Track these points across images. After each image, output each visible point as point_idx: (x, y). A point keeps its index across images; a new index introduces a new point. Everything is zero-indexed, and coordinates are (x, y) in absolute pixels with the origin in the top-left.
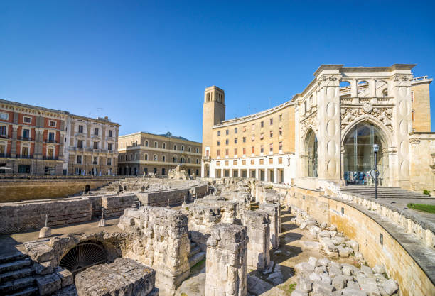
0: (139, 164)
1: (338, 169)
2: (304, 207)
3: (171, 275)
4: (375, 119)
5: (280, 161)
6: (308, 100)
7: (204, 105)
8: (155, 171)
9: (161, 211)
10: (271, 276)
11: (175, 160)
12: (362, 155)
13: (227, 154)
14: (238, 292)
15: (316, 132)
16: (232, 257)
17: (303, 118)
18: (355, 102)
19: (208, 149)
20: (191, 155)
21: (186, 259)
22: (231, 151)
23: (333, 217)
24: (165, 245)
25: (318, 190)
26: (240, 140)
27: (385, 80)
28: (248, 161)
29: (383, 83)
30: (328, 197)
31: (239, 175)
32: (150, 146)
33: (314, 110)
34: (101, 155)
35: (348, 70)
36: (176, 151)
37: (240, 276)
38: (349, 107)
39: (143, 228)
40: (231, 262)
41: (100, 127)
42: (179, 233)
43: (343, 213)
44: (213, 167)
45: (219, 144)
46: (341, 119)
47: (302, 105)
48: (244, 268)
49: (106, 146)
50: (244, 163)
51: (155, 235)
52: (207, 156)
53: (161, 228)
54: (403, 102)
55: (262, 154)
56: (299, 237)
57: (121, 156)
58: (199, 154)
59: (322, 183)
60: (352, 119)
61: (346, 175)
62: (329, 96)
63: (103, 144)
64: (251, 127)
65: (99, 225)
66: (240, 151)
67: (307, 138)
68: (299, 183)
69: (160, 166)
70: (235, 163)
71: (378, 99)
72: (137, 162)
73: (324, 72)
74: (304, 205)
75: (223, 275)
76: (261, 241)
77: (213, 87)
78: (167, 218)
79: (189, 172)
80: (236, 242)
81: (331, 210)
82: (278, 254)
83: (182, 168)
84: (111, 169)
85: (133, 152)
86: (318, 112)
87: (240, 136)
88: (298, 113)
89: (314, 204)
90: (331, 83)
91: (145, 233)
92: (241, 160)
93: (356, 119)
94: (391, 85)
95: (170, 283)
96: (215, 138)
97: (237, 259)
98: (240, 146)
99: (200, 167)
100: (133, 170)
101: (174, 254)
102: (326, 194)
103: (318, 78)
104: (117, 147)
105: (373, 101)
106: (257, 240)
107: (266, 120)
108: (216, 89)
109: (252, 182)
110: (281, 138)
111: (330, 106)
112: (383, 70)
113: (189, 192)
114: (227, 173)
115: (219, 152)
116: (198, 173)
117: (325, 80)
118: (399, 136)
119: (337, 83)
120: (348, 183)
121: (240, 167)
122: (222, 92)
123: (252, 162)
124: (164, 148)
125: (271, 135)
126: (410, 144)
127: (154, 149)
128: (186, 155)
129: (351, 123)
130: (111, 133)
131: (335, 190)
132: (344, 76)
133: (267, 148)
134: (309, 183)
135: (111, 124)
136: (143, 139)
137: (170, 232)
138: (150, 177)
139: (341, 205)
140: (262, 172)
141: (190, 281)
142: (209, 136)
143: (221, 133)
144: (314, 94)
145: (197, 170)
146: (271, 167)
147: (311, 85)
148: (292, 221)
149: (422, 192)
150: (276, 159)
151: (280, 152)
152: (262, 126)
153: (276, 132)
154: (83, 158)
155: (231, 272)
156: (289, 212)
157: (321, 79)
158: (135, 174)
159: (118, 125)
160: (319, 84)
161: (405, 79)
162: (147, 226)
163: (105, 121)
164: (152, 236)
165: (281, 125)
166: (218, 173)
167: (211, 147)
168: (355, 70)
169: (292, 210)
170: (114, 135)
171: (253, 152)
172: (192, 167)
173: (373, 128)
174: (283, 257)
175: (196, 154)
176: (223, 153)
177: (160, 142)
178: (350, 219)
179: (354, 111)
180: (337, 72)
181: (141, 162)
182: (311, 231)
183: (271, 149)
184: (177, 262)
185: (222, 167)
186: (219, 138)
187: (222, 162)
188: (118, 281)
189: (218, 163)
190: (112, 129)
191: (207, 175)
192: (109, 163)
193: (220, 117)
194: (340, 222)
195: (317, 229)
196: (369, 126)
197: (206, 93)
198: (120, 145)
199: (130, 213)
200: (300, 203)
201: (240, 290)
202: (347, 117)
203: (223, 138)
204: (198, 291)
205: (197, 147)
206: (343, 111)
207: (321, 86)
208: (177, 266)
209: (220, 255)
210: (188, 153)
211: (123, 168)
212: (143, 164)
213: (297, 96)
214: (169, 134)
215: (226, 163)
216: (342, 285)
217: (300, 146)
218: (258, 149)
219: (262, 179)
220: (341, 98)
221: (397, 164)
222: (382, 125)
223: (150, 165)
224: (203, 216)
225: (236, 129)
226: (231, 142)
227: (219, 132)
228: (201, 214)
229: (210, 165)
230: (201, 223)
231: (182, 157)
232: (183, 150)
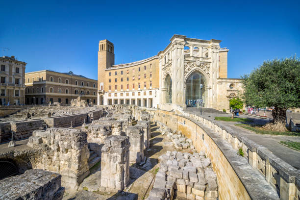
0: (45, 96)
1: (182, 98)
2: (164, 122)
3: (75, 176)
4: (201, 70)
5: (151, 93)
6: (167, 55)
7: (99, 53)
8: (60, 101)
9: (65, 131)
10: (144, 166)
11: (76, 92)
12: (195, 90)
13: (116, 88)
14: (123, 179)
15: (171, 75)
16: (119, 157)
17: (164, 67)
18: (192, 59)
19: (102, 84)
20: (89, 89)
21: (86, 163)
22: (119, 86)
23: (180, 126)
24: (70, 155)
25: (172, 111)
26: (125, 79)
27: (207, 48)
28: (130, 93)
29: (206, 50)
30: (177, 115)
31: (125, 103)
32: (55, 82)
33: (170, 62)
34: (8, 88)
35: (189, 40)
36: (77, 86)
37: (125, 169)
38: (189, 62)
39: (50, 144)
40: (119, 160)
41: (7, 64)
42: (80, 145)
43: (185, 123)
44: (106, 97)
45: (110, 81)
46: (184, 69)
47: (164, 59)
48: (127, 163)
49: (13, 81)
50: (127, 94)
51: (61, 149)
52: (102, 89)
53: (66, 143)
54: (215, 61)
55: (139, 89)
56: (161, 140)
57: (28, 89)
58: (95, 88)
59: (174, 107)
61: (186, 102)
62: (178, 54)
63: (10, 79)
64: (132, 70)
65: (9, 146)
66: (125, 87)
67: (166, 80)
68: (162, 107)
69: (64, 97)
70: (122, 94)
71: (203, 58)
72: (44, 94)
73: (176, 39)
74: (164, 120)
75: (113, 170)
76: (139, 145)
77: (105, 41)
78: (70, 136)
79: (88, 101)
80: (122, 147)
81: (178, 122)
82: (149, 152)
83: (82, 98)
84: (19, 99)
85: (39, 85)
86: (172, 64)
87: (124, 76)
88: (161, 63)
89: (170, 119)
90: (180, 47)
91: (52, 148)
92: (126, 92)
93: (192, 69)
94: (210, 50)
95: (75, 182)
96: (107, 77)
97: (122, 158)
98: (125, 83)
99: (97, 98)
100: (39, 99)
101: (77, 161)
102: (176, 113)
103: (173, 42)
104: (24, 81)
105: (201, 60)
106: (136, 145)
107: (142, 66)
108: (108, 42)
109: (133, 107)
110: (151, 79)
111: (179, 61)
112: (206, 42)
113: (88, 116)
114: (116, 101)
115: (110, 87)
116: (95, 102)
117: (176, 44)
118: (213, 80)
119: (183, 47)
120: (188, 106)
121: (125, 97)
122: (112, 44)
123: (133, 94)
124: (67, 83)
125: (145, 77)
126: (218, 85)
127: (58, 84)
128: (84, 89)
129: (189, 71)
130: (17, 70)
131: (180, 110)
132: (186, 43)
133: (142, 85)
134: (167, 107)
135: (18, 63)
136: (48, 76)
137: (73, 145)
138: (55, 105)
139: (184, 119)
140: (139, 100)
141: (90, 178)
142: (103, 75)
143: (112, 74)
144: (170, 52)
145: (94, 100)
146: (145, 97)
147: (169, 46)
148: (157, 131)
149: (222, 111)
150: (148, 92)
151: (151, 88)
152: (139, 71)
153: (148, 75)
155: (119, 167)
156: (156, 125)
157: (174, 43)
158: (42, 103)
159: (24, 64)
160: (173, 46)
161: (216, 48)
162: (53, 143)
163: (12, 59)
164: (58, 150)
165: (151, 70)
166: (110, 101)
167: (104, 84)
168: (192, 40)
169: (157, 124)
170: (21, 71)
171: (134, 87)
172: (90, 98)
173: (200, 75)
174: (152, 153)
175: (93, 88)
176: (113, 88)
177: (64, 78)
178: (188, 127)
179: (191, 64)
180: (183, 40)
181: (47, 93)
182: (168, 135)
183: (145, 86)
184: (79, 166)
185: (113, 97)
186: (110, 77)
187: (113, 94)
188: (29, 187)
189: (110, 95)
190: (20, 68)
191: (102, 103)
192: (17, 95)
193: (110, 62)
194: (183, 129)
195: (171, 134)
196: (199, 74)
197: (100, 44)
198: (26, 80)
199: (38, 134)
200: (162, 119)
201: (125, 178)
202: (187, 68)
203: (113, 77)
204: (96, 184)
205: (94, 83)
206: (186, 64)
207: (174, 48)
208: (79, 169)
209: (111, 157)
210: (86, 87)
211: (30, 99)
212: (49, 96)
213: (160, 53)
214: (71, 72)
215: (116, 95)
216: (184, 165)
217: (162, 84)
218: (137, 85)
219: (140, 105)
220: (185, 56)
221: (211, 96)
222: (205, 73)
223: (55, 96)
224: (99, 132)
225: (122, 72)
226: (119, 80)
227: (110, 73)
228: (97, 130)
229: (104, 96)
230: (97, 137)
231: (82, 90)
232: (82, 85)
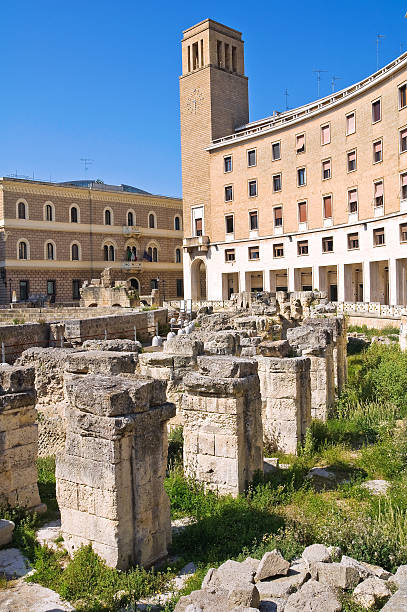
0: (3, 273)
7: (182, 82)
11: (108, 253)
13: (254, 225)
19: (199, 214)
20: (158, 239)
22: (266, 215)
26: (289, 180)
28: (315, 242)
31: (291, 284)
32: (33, 218)
36: (112, 229)
44: (216, 267)
45: (229, 195)
50: (302, 249)
52: (198, 234)
55: (353, 218)
58: (174, 233)
64: (318, 130)
66: (291, 214)
69: (64, 272)
70: (278, 250)
77: (207, 24)
92: (295, 240)
96: (218, 179)
98: (290, 196)
107: (361, 108)
108: (214, 27)
110: (405, 160)
115: (230, 220)
121: (291, 261)
124: (74, 220)
125: (377, 156)
127: (43, 225)
128: (140, 239)
133: (365, 195)
136: (10, 198)
142: (202, 176)
143: (234, 163)
150: (392, 229)
165: (404, 117)
166: (230, 282)
167: (208, 209)
171: (328, 212)
176: (243, 222)
177: (63, 202)
181: (8, 263)
183: (379, 201)
185: (243, 265)
186: (227, 180)
187: (242, 252)
189: (230, 256)
191: (201, 292)
193: (231, 118)
197: (185, 45)
203: (239, 179)
205: (172, 215)
210: (147, 231)
212: (17, 271)
215: (254, 254)
223: (36, 273)
225: (276, 146)
226: (265, 187)
227: (227, 160)
229: (208, 263)
231: (131, 243)
232: (131, 223)
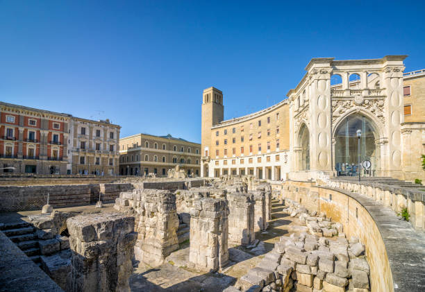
0: (140, 165)
1: (329, 159)
2: (297, 200)
3: (160, 246)
4: (364, 110)
5: (278, 158)
6: (301, 95)
7: (203, 106)
8: (156, 171)
10: (253, 249)
11: (175, 161)
12: (353, 148)
13: (226, 153)
14: (218, 256)
15: (308, 126)
16: (213, 224)
17: (297, 113)
18: (346, 94)
19: (207, 149)
20: (191, 156)
21: (175, 233)
22: (230, 151)
23: (323, 205)
24: (155, 220)
25: (310, 181)
26: (238, 140)
27: (377, 72)
28: (246, 160)
29: (376, 76)
30: (319, 187)
31: (238, 173)
32: (150, 147)
33: (306, 104)
34: (103, 156)
35: (339, 63)
36: (176, 152)
37: (220, 242)
38: (341, 99)
39: (136, 207)
40: (212, 228)
41: (101, 129)
42: (167, 208)
43: (331, 199)
44: (212, 166)
45: (217, 143)
46: (332, 112)
47: (296, 100)
49: (108, 147)
50: (242, 162)
51: (147, 212)
52: (207, 155)
53: (152, 205)
54: (395, 94)
55: (260, 153)
56: (288, 222)
57: (123, 158)
58: (198, 155)
59: (314, 174)
60: (343, 111)
62: (320, 89)
63: (105, 145)
64: (248, 125)
65: (97, 206)
66: (238, 151)
67: (301, 133)
68: (292, 177)
69: (160, 166)
70: (234, 162)
71: (370, 91)
72: (138, 162)
73: (315, 65)
74: (297, 196)
75: (204, 241)
76: (246, 218)
77: (212, 88)
78: (156, 196)
79: (189, 173)
80: (216, 210)
81: (321, 198)
82: (264, 235)
83: (180, 168)
84: (113, 169)
85: (133, 153)
86: (310, 106)
87: (238, 136)
88: (293, 107)
89: (306, 194)
90: (322, 76)
91: (138, 212)
92: (240, 159)
93: (348, 111)
94: (384, 75)
95: (160, 253)
96: (214, 138)
97: (217, 227)
98: (238, 145)
99: (200, 168)
100: (134, 170)
101: (163, 227)
102: (317, 185)
103: (309, 71)
104: (118, 148)
105: (365, 93)
106: (241, 218)
107: (264, 119)
108: (214, 90)
109: (248, 179)
110: (278, 136)
111: (321, 99)
112: (375, 62)
113: (184, 185)
114: (225, 172)
115: (217, 152)
116: (198, 173)
117: (316, 73)
118: (391, 126)
119: (328, 76)
121: (238, 166)
122: (221, 93)
123: (251, 161)
124: (164, 149)
125: (269, 134)
126: (402, 136)
127: (154, 150)
128: (186, 156)
129: (342, 115)
130: (112, 134)
131: (325, 179)
132: (335, 69)
133: (264, 146)
134: (303, 176)
135: (113, 126)
136: (143, 140)
137: (159, 208)
138: (151, 176)
139: (329, 192)
140: (260, 171)
141: (178, 252)
142: (209, 137)
143: (220, 134)
144: (306, 89)
145: (197, 171)
146: (268, 165)
147: (304, 80)
148: (285, 211)
150: (273, 157)
151: (278, 150)
152: (260, 125)
153: (273, 131)
154: (86, 159)
155: (211, 237)
156: (283, 204)
157: (312, 73)
158: (136, 174)
159: (119, 127)
160: (311, 78)
161: (397, 70)
162: (139, 206)
163: (107, 123)
164: (144, 214)
165: (278, 123)
166: (217, 172)
167: (210, 147)
168: (346, 63)
169: (286, 202)
170: (115, 137)
171: (251, 151)
172: (191, 168)
173: (364, 120)
174: (269, 237)
175: (196, 155)
176: (222, 152)
177: (160, 143)
178: (336, 203)
179: (345, 103)
180: (328, 65)
181: (141, 162)
182: (300, 217)
183: (269, 148)
184: (165, 235)
185: (221, 166)
186: (217, 138)
187: (221, 162)
189: (217, 163)
190: (114, 131)
191: (207, 174)
192: (111, 164)
193: (218, 118)
194: (329, 208)
195: (305, 215)
196: (361, 118)
197: (204, 94)
198: (121, 147)
199: (125, 195)
200: (294, 196)
202: (338, 109)
203: (221, 138)
205: (197, 148)
206: (334, 103)
207: (312, 80)
208: (166, 238)
209: (202, 223)
210: (188, 154)
211: (125, 169)
212: (144, 165)
213: (291, 92)
214: (169, 136)
215: (225, 163)
217: (294, 141)
218: (255, 148)
219: (260, 176)
220: (332, 91)
221: (388, 155)
222: (374, 117)
223: (151, 166)
224: (193, 199)
225: (234, 129)
226: (230, 141)
227: (218, 132)
228: (191, 197)
229: (209, 164)
230: (191, 206)
231: (182, 157)
232: (182, 151)
